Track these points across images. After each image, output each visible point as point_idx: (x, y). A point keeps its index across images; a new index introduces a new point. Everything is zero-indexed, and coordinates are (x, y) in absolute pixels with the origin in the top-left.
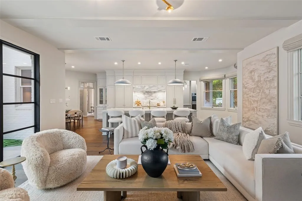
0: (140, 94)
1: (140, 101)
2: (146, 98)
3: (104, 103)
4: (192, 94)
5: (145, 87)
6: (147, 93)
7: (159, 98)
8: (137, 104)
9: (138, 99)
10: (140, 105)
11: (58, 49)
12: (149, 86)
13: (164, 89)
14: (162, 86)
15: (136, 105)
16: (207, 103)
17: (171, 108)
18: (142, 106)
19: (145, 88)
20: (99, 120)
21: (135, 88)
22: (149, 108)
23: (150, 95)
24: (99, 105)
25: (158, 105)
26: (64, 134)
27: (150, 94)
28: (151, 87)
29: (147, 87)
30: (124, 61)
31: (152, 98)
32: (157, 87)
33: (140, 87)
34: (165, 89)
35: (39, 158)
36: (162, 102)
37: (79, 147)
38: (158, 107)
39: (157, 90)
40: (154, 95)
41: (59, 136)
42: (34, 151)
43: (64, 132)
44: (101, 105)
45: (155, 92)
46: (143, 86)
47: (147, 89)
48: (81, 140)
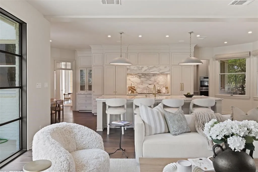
0: (134, 77)
1: (134, 87)
2: (142, 83)
3: (86, 89)
4: (200, 77)
5: (142, 67)
6: (143, 76)
7: (159, 83)
8: (130, 90)
9: (133, 84)
10: (135, 92)
11: (44, 15)
12: (147, 67)
13: (168, 71)
14: (165, 67)
15: (130, 92)
16: (222, 89)
17: (185, 95)
18: (137, 93)
19: (143, 69)
20: (80, 111)
21: (130, 69)
22: (154, 96)
23: (148, 79)
24: (79, 91)
25: (159, 92)
26: (75, 130)
27: (148, 77)
28: (151, 68)
29: (145, 68)
30: (123, 33)
31: (150, 82)
32: (158, 68)
33: (136, 69)
34: (170, 71)
35: (65, 162)
36: (164, 89)
37: (97, 146)
38: (160, 94)
39: (158, 73)
40: (153, 79)
41: (71, 132)
42: (56, 152)
43: (74, 126)
44: (82, 92)
45: (154, 75)
46: (141, 66)
47: (145, 70)
48: (98, 137)
